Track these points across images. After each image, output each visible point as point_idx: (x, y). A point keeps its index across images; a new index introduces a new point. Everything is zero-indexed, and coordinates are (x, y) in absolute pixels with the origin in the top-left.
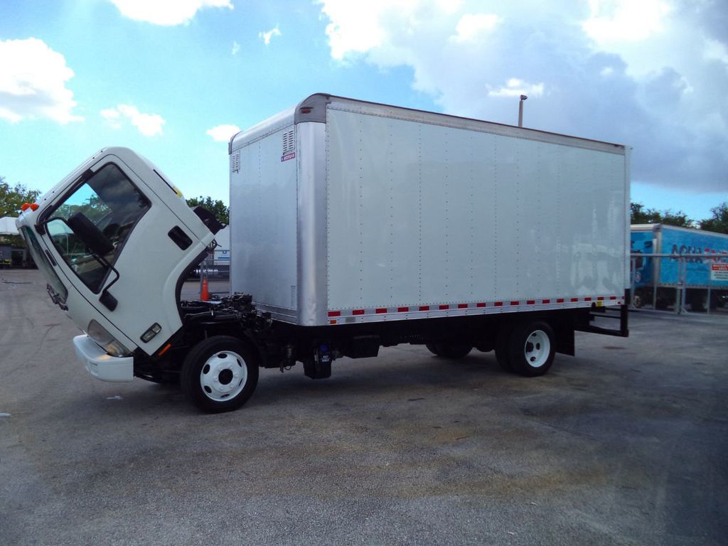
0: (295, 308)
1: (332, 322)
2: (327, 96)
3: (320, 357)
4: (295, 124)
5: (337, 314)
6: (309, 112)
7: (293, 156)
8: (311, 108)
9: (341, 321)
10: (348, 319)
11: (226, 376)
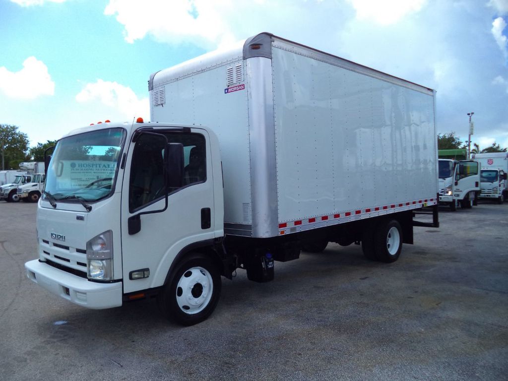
0: (250, 222)
1: (282, 232)
2: (271, 35)
3: (267, 264)
4: (244, 58)
5: (284, 225)
6: (259, 48)
7: (242, 87)
8: (261, 45)
9: (287, 231)
10: (292, 229)
11: (197, 290)
